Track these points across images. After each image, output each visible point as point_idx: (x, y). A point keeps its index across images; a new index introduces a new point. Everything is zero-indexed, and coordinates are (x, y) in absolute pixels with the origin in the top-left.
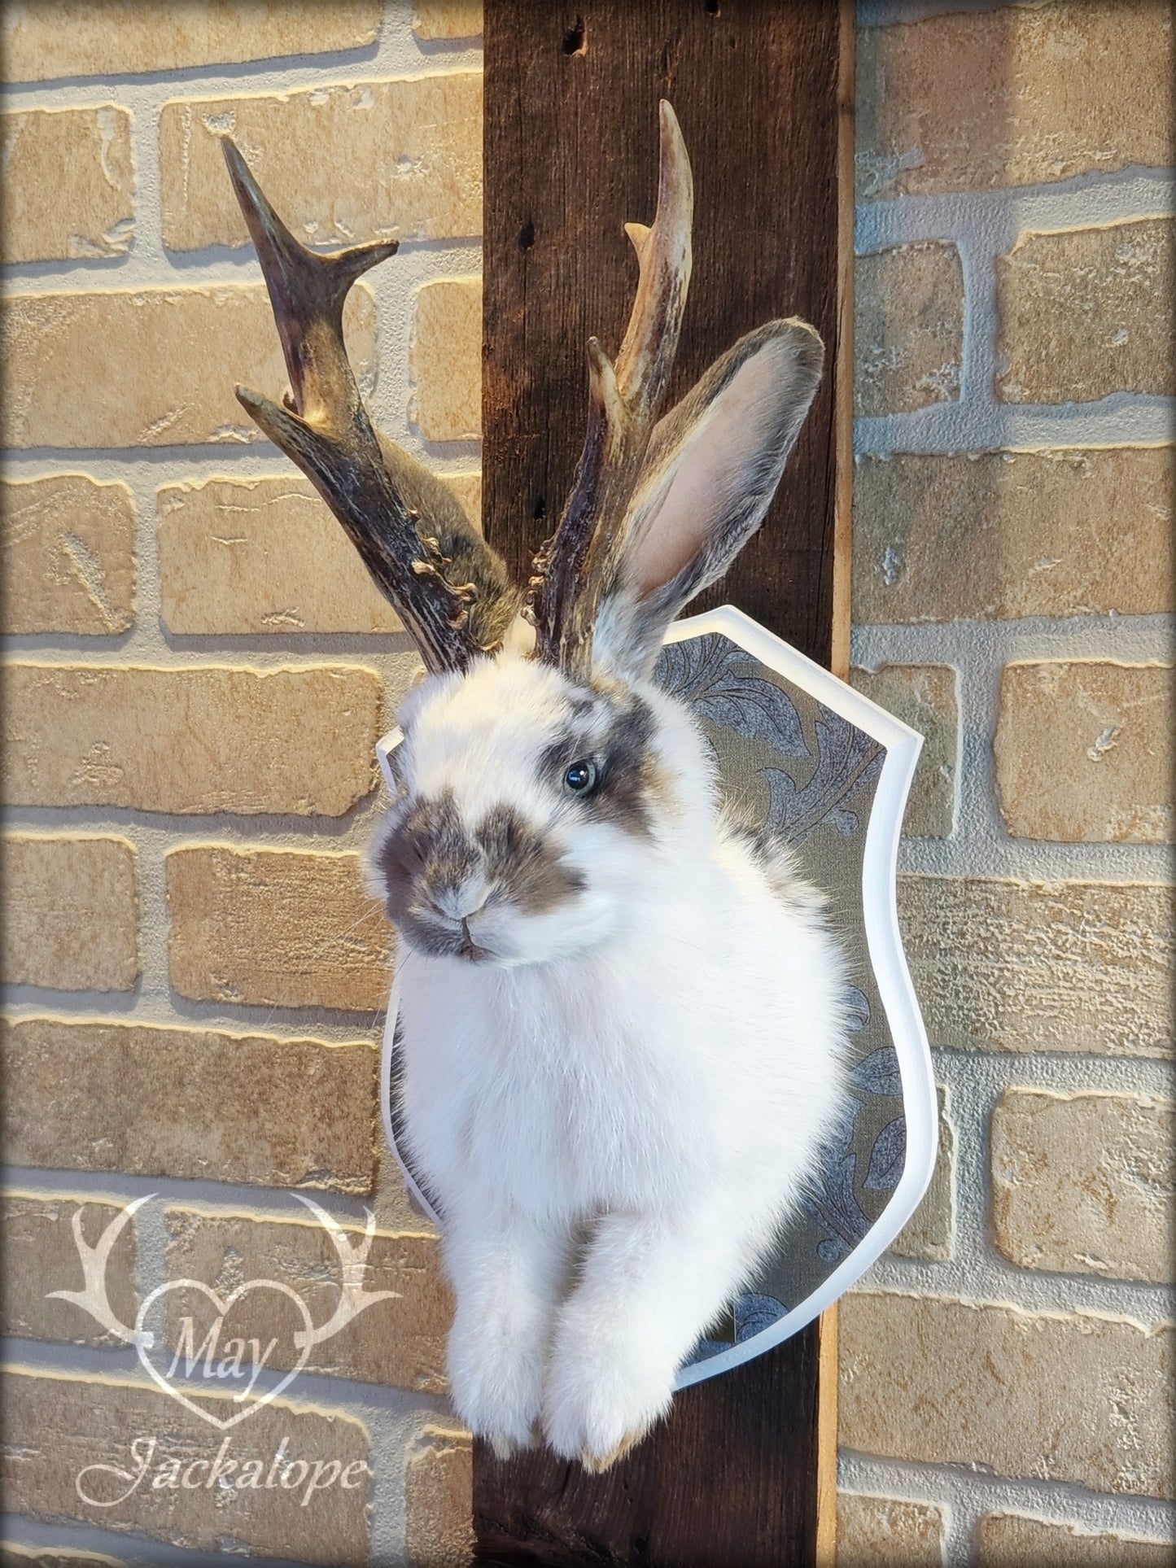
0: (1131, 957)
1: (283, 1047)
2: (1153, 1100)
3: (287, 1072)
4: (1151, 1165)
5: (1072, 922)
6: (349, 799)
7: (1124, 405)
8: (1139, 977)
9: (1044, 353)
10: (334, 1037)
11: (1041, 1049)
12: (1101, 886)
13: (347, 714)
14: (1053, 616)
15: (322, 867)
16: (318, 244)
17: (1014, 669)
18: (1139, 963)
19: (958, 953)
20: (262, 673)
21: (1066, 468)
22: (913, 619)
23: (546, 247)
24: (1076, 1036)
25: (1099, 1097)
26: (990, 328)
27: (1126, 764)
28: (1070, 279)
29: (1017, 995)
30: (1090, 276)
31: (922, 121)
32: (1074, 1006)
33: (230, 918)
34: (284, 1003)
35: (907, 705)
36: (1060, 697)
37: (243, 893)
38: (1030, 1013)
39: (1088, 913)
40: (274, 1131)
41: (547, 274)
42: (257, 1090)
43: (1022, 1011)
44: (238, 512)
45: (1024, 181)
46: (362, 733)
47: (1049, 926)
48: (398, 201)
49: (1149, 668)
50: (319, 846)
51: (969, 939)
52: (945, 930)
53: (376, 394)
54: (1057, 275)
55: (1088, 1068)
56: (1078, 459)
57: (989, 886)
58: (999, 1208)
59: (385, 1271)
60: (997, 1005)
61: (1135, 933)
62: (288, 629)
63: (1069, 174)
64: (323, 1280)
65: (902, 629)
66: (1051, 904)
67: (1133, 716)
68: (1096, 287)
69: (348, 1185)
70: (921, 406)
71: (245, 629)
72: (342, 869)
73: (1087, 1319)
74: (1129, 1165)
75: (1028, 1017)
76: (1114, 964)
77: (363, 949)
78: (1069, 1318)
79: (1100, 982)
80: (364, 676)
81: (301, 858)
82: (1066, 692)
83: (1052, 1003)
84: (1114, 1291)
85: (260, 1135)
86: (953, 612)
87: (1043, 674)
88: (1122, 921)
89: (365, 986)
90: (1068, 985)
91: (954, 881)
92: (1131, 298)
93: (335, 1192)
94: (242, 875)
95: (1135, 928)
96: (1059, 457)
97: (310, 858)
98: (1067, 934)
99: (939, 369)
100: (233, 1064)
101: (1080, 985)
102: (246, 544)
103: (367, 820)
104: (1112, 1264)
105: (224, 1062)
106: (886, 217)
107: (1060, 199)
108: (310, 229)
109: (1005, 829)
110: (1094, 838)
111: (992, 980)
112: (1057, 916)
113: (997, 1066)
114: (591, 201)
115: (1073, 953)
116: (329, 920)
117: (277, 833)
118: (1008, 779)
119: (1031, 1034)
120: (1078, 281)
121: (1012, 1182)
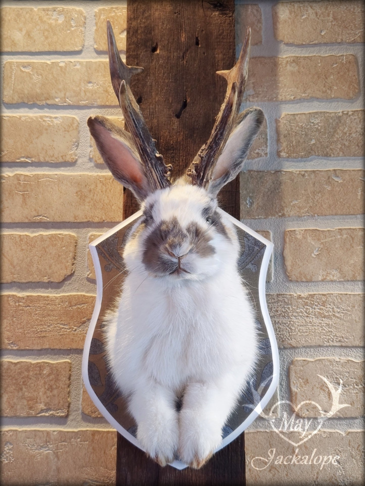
0: (329, 315)
1: (34, 364)
2: (340, 359)
3: (35, 373)
4: (340, 379)
5: (311, 305)
6: (64, 276)
7: (315, 159)
8: (332, 321)
9: (292, 145)
10: (54, 359)
11: (304, 345)
12: (319, 294)
13: (64, 248)
14: (299, 216)
15: (52, 299)
16: (59, 104)
17: (288, 231)
18: (332, 317)
19: (276, 317)
20: (32, 235)
21: (300, 175)
22: (257, 217)
23: (146, 103)
24: (315, 341)
25: (323, 359)
26: (275, 138)
27: (324, 258)
28: (298, 126)
29: (295, 329)
30: (303, 125)
31: (253, 83)
32: (313, 331)
33: (15, 319)
34: (34, 348)
36: (302, 239)
37: (21, 310)
38: (300, 334)
39: (316, 302)
40: (29, 395)
41: (146, 111)
42: (22, 381)
43: (297, 334)
44: (26, 183)
45: (283, 100)
46: (69, 254)
47: (304, 307)
48: (88, 94)
49: (328, 231)
50: (51, 292)
51: (279, 312)
52: (271, 310)
53: (78, 149)
54: (294, 124)
55: (318, 350)
56: (303, 173)
57: (285, 296)
58: (294, 398)
59: (72, 444)
60: (289, 333)
61: (330, 308)
62: (43, 221)
63: (296, 99)
64: (46, 451)
65: (253, 220)
66: (304, 300)
67: (325, 244)
68: (305, 128)
69: (58, 413)
70: (256, 158)
71: (27, 221)
72: (60, 300)
73: (325, 432)
74: (334, 380)
75: (299, 336)
76: (324, 317)
77: (67, 327)
78: (318, 433)
79: (320, 323)
80: (70, 236)
81: (44, 297)
82: (304, 238)
83: (306, 331)
84: (332, 422)
85: (23, 397)
86: (269, 216)
87: (297, 233)
88: (326, 304)
89: (67, 340)
90: (311, 325)
91: (273, 295)
92: (315, 131)
93: (52, 416)
94: (21, 303)
95: (330, 306)
96: (298, 172)
97: (48, 297)
98: (309, 309)
99: (261, 148)
100: (13, 372)
101: (315, 324)
102: (28, 193)
103: (70, 284)
105: (9, 371)
107: (293, 105)
108: (57, 100)
109: (288, 278)
110: (316, 280)
111: (287, 325)
112: (306, 304)
113: (290, 352)
115: (312, 315)
116: (54, 318)
117: (35, 289)
118: (288, 263)
119: (300, 341)
120: (300, 126)
121: (297, 389)
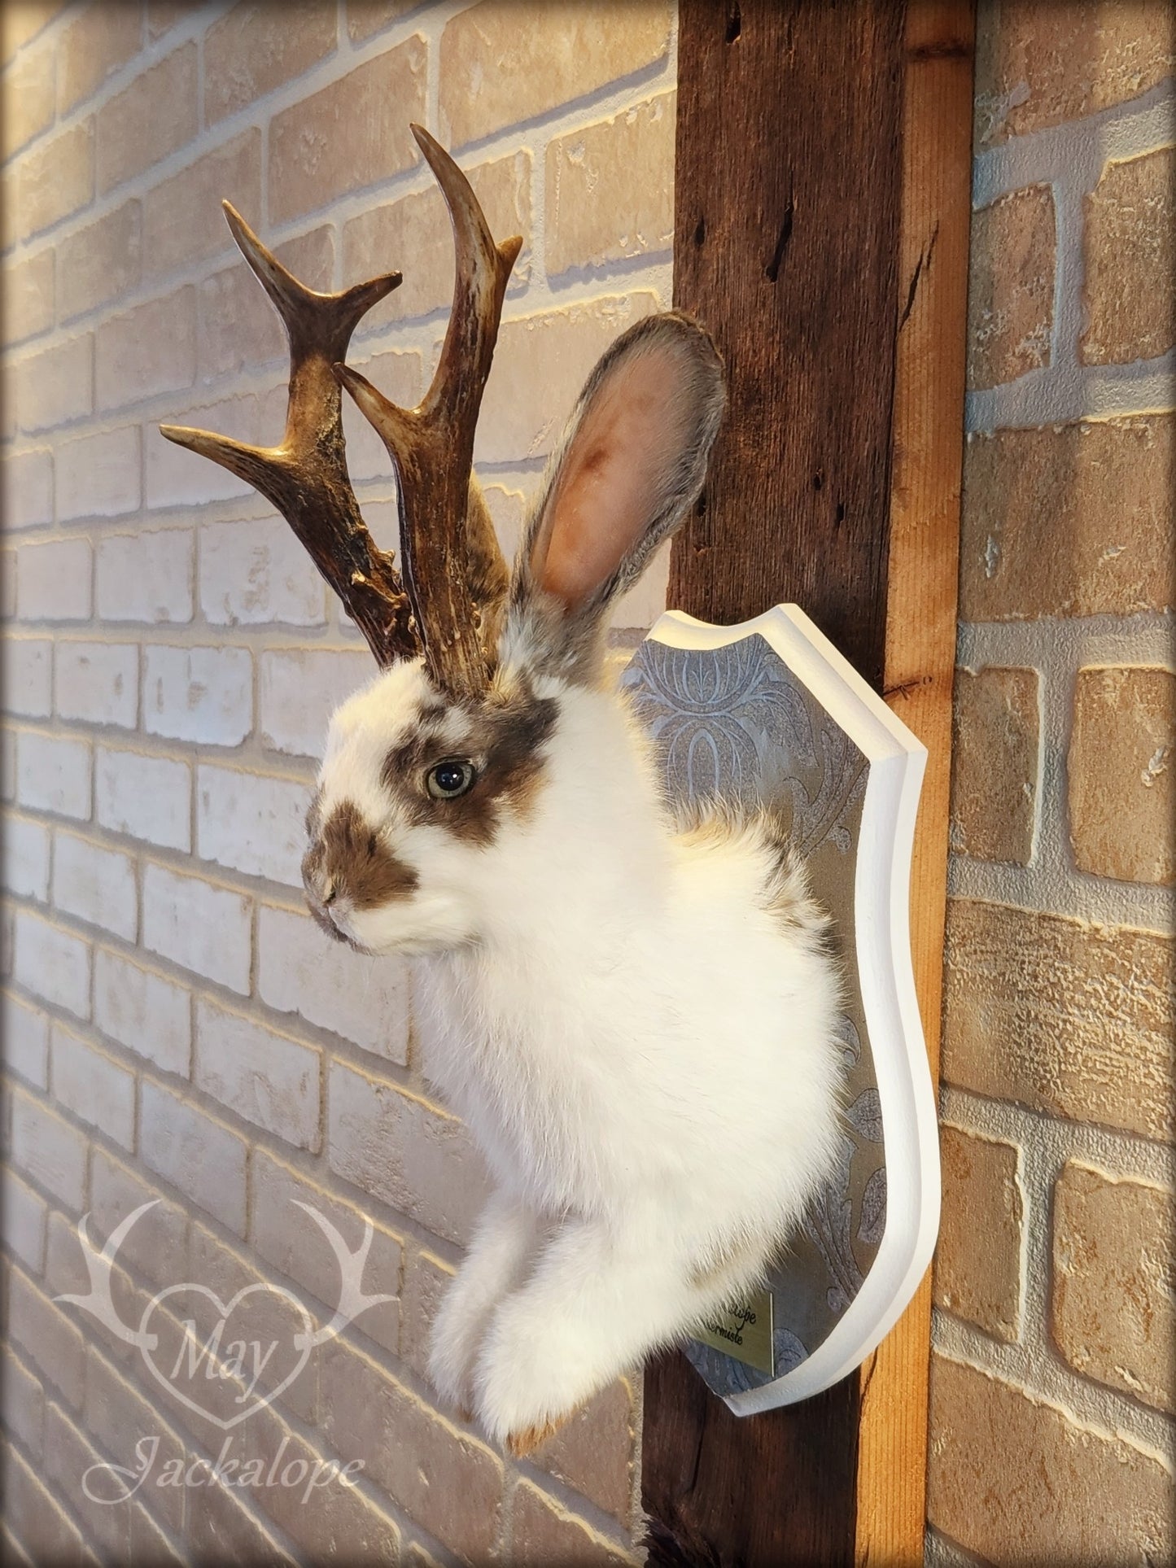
5: (1123, 975)
11: (1094, 1120)
12: (1147, 936)
14: (1116, 613)
16: (628, 257)
17: (1085, 675)
19: (1031, 998)
21: (1132, 438)
22: (1007, 616)
23: (711, 242)
24: (1123, 1110)
25: (1141, 1186)
26: (1077, 280)
28: (1142, 212)
29: (1076, 1054)
30: (1159, 207)
31: (1027, 48)
32: (1122, 1074)
35: (1000, 713)
36: (1119, 708)
38: (1086, 1076)
39: (1136, 966)
41: (711, 268)
43: (1079, 1072)
45: (1109, 102)
47: (1104, 978)
51: (1041, 983)
52: (1022, 969)
54: (1132, 209)
55: (1135, 1149)
56: (1142, 426)
57: (1058, 924)
58: (1056, 1294)
60: (1060, 1063)
63: (1145, 87)
65: (1000, 627)
66: (1106, 951)
68: (1165, 218)
70: (1019, 374)
73: (1125, 1445)
74: (1164, 1272)
75: (1084, 1081)
76: (1156, 1029)
78: (1110, 1438)
79: (1144, 1049)
82: (1126, 704)
83: (1105, 1068)
84: (1151, 1420)
86: (1039, 609)
87: (1108, 681)
88: (1164, 979)
90: (1118, 1049)
91: (1031, 915)
96: (1127, 426)
98: (1118, 988)
99: (1034, 331)
104: (1148, 1388)
106: (1000, 164)
107: (1138, 117)
108: (623, 243)
109: (1074, 859)
110: (1144, 879)
111: (1057, 1032)
112: (1109, 967)
113: (1061, 1132)
114: (740, 190)
115: (1123, 1012)
118: (1077, 802)
119: (1085, 1100)
120: (1149, 214)
121: (1068, 1267)
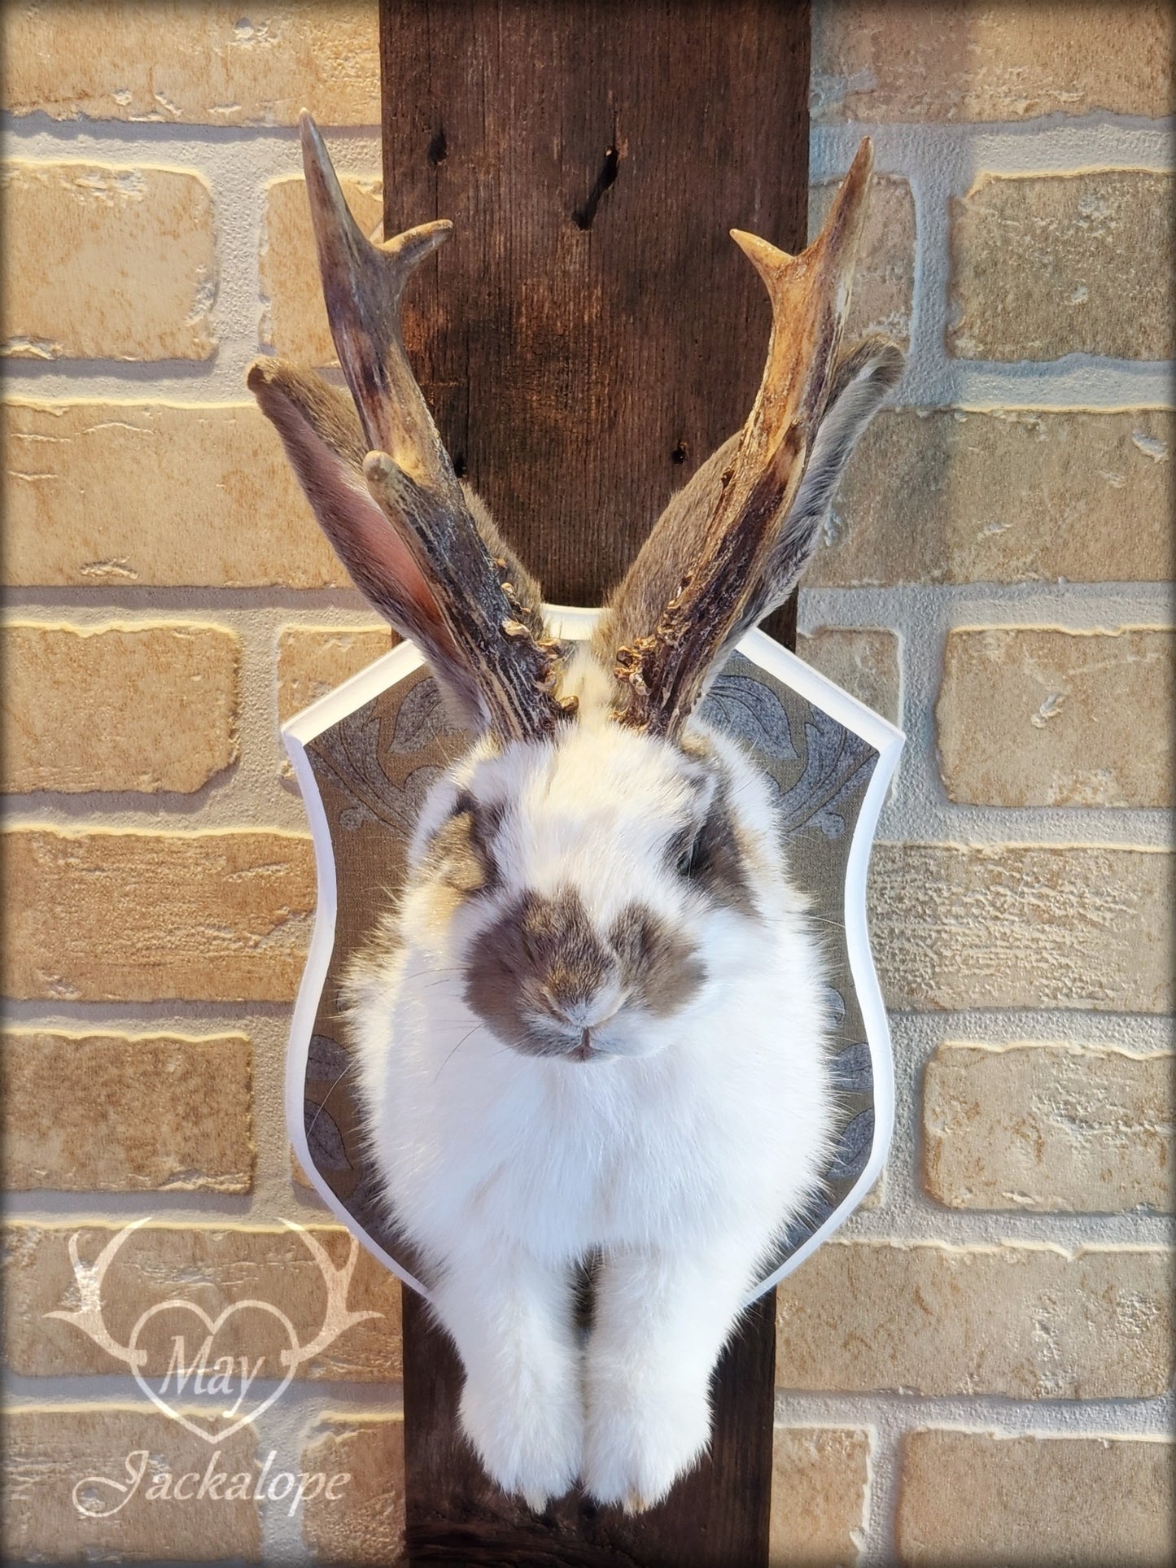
0: (1067, 916)
1: (134, 1045)
2: (1083, 1047)
3: (141, 1070)
4: (1079, 1108)
5: (1011, 884)
6: (204, 773)
7: (1081, 366)
8: (1075, 934)
9: (1000, 307)
10: (197, 1030)
11: (977, 1006)
12: (1041, 849)
13: (197, 679)
14: (1000, 582)
15: (175, 849)
16: (133, 119)
17: (960, 635)
18: (1076, 922)
19: (895, 917)
20: (85, 631)
21: (1020, 429)
22: (855, 582)
23: (462, 163)
24: (1011, 991)
25: (1031, 1048)
26: (942, 275)
27: (1070, 730)
28: (1030, 230)
29: (954, 956)
30: (1052, 228)
31: (875, 39)
32: (1010, 964)
33: (59, 909)
34: (130, 998)
35: (848, 671)
36: (1005, 663)
37: (74, 881)
38: (967, 972)
39: (1027, 875)
40: (128, 1134)
41: (463, 196)
42: (105, 1093)
43: (958, 971)
44: (42, 442)
45: (985, 117)
46: (217, 700)
47: (988, 889)
48: (238, 75)
49: (1097, 636)
50: (166, 825)
51: (907, 903)
52: (882, 895)
53: (217, 307)
54: (1016, 223)
55: (1021, 1020)
56: (1032, 420)
57: (929, 851)
58: (931, 1155)
59: (270, 1267)
60: (933, 966)
61: (1072, 893)
62: (116, 581)
63: (1033, 114)
64: (196, 1281)
65: (841, 591)
66: (991, 867)
67: (1079, 682)
68: (1057, 239)
69: (222, 1183)
71: (60, 581)
72: (198, 851)
73: (1014, 1250)
74: (1058, 1108)
75: (966, 976)
76: (1050, 922)
77: (229, 936)
78: (996, 1250)
79: (1037, 940)
80: (215, 636)
81: (146, 840)
82: (1012, 659)
83: (989, 962)
84: (1039, 1223)
85: (111, 1139)
86: (898, 576)
87: (990, 640)
88: (1060, 882)
89: (233, 975)
90: (1005, 944)
91: (893, 847)
92: (1092, 254)
93: (206, 1191)
94: (72, 860)
95: (1072, 888)
96: (1013, 418)
97: (158, 840)
98: (1006, 895)
99: (888, 316)
100: (73, 1065)
101: (1018, 943)
102: (55, 480)
103: (226, 796)
104: (1039, 1199)
105: (61, 1065)
106: (832, 144)
107: (1021, 139)
108: (121, 99)
109: (945, 793)
110: (1035, 803)
111: (929, 942)
112: (997, 879)
113: (931, 1023)
114: (517, 113)
115: (1011, 914)
116: (185, 907)
117: (113, 811)
118: (951, 745)
119: (967, 992)
120: (1038, 232)
121: (944, 1130)
